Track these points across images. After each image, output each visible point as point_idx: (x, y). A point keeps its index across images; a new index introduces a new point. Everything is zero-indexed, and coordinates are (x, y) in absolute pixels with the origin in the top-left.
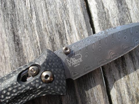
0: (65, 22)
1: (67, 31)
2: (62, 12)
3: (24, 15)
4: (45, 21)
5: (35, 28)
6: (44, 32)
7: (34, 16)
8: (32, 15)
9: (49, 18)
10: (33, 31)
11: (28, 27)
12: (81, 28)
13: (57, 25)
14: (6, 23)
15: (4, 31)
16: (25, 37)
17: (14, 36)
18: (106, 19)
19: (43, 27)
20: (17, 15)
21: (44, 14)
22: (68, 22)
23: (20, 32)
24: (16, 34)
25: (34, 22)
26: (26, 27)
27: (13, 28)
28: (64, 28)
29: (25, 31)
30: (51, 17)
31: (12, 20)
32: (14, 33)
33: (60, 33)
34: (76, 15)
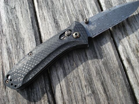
0: (84, 9)
1: (86, 13)
2: (82, 3)
3: (59, 8)
4: (72, 9)
5: (67, 14)
6: (72, 16)
7: (65, 8)
8: (64, 7)
9: (74, 8)
10: (65, 15)
11: (62, 14)
12: (95, 11)
13: (80, 11)
14: (49, 13)
15: (48, 18)
16: (61, 20)
17: (54, 19)
18: (110, 4)
19: (71, 13)
20: (55, 8)
21: (71, 6)
22: (86, 9)
23: (58, 17)
24: (55, 18)
25: (66, 11)
26: (61, 14)
27: (53, 15)
28: (84, 12)
29: (61, 16)
30: (76, 7)
31: (52, 11)
32: (54, 18)
33: (82, 15)
34: (91, 4)
